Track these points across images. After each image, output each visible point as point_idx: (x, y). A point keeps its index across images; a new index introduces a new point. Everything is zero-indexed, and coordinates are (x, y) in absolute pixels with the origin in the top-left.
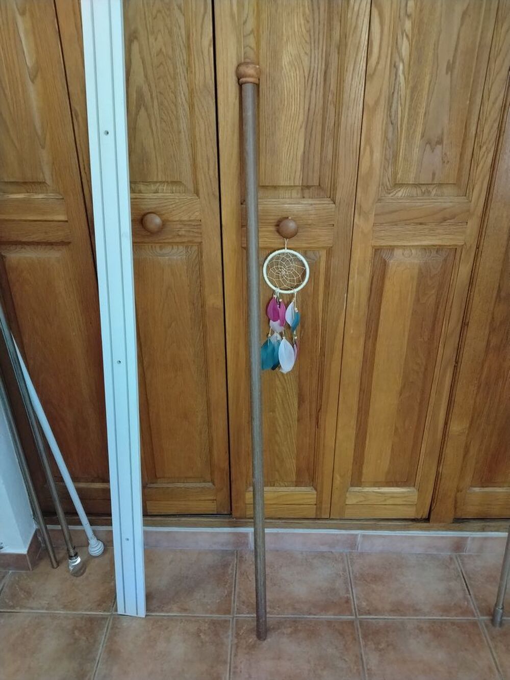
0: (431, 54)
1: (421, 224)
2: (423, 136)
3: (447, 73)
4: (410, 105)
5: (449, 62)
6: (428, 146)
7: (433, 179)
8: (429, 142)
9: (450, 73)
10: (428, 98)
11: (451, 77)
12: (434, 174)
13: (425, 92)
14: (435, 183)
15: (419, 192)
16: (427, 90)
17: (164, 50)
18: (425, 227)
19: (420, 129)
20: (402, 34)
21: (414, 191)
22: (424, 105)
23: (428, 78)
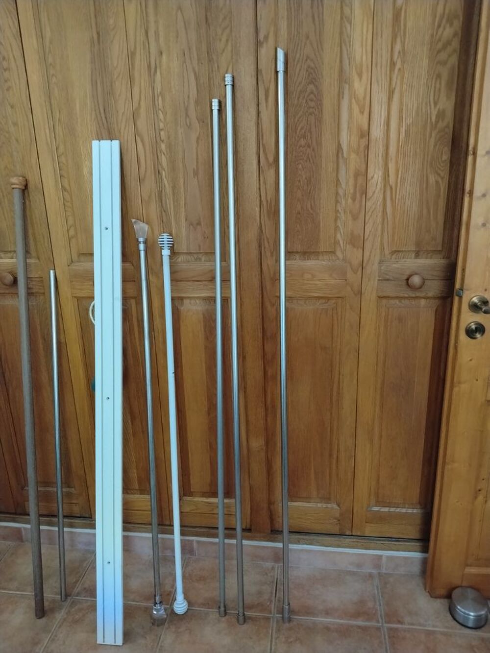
0: (181, 165)
1: (198, 281)
2: (186, 220)
3: (194, 177)
4: (173, 199)
5: (194, 169)
6: (191, 227)
7: (200, 249)
8: (191, 224)
9: (196, 177)
10: (185, 193)
11: (198, 179)
12: (200, 246)
13: (182, 190)
14: (201, 252)
15: (193, 259)
16: (183, 188)
17: (8, 166)
18: (201, 283)
19: (183, 215)
20: (161, 153)
21: (189, 258)
22: (183, 198)
23: (182, 180)
